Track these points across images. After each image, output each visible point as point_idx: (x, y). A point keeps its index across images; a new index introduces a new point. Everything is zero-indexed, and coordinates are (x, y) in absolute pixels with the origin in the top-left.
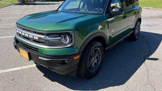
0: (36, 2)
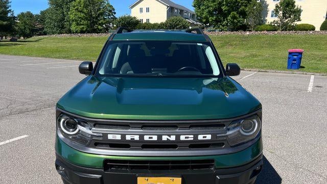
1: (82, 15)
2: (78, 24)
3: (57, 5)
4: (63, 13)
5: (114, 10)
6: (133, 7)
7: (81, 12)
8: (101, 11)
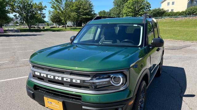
0: (8, 32)
1: (130, 10)
2: (127, 16)
3: (118, 6)
4: (120, 10)
5: (150, 5)
6: (162, 2)
7: (130, 8)
8: (142, 7)
